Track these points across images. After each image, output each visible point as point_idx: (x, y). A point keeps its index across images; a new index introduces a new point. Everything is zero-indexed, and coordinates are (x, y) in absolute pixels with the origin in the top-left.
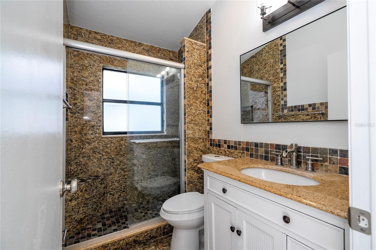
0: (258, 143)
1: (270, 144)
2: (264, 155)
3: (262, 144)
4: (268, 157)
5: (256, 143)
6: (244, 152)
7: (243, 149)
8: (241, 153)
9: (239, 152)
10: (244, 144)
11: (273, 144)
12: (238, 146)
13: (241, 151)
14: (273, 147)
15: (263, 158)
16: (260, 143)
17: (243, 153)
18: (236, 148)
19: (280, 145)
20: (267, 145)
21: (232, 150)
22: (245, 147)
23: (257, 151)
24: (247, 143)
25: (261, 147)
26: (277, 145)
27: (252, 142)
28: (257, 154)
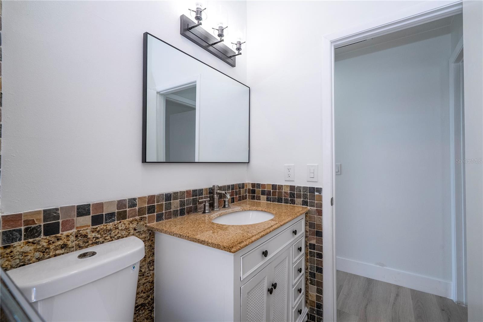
0: (171, 194)
1: (186, 191)
2: (179, 209)
3: (176, 193)
4: (184, 210)
5: (168, 194)
6: (145, 216)
7: (141, 212)
8: (137, 221)
9: (131, 222)
10: (145, 202)
11: (190, 191)
12: (128, 209)
13: (138, 218)
14: (190, 194)
15: (178, 213)
16: (175, 193)
17: (141, 219)
18: (122, 216)
19: (197, 190)
20: (183, 193)
21: (111, 224)
22: (146, 207)
23: (168, 206)
24: (151, 198)
25: (175, 198)
26: (194, 191)
27: (160, 195)
28: (169, 212)
